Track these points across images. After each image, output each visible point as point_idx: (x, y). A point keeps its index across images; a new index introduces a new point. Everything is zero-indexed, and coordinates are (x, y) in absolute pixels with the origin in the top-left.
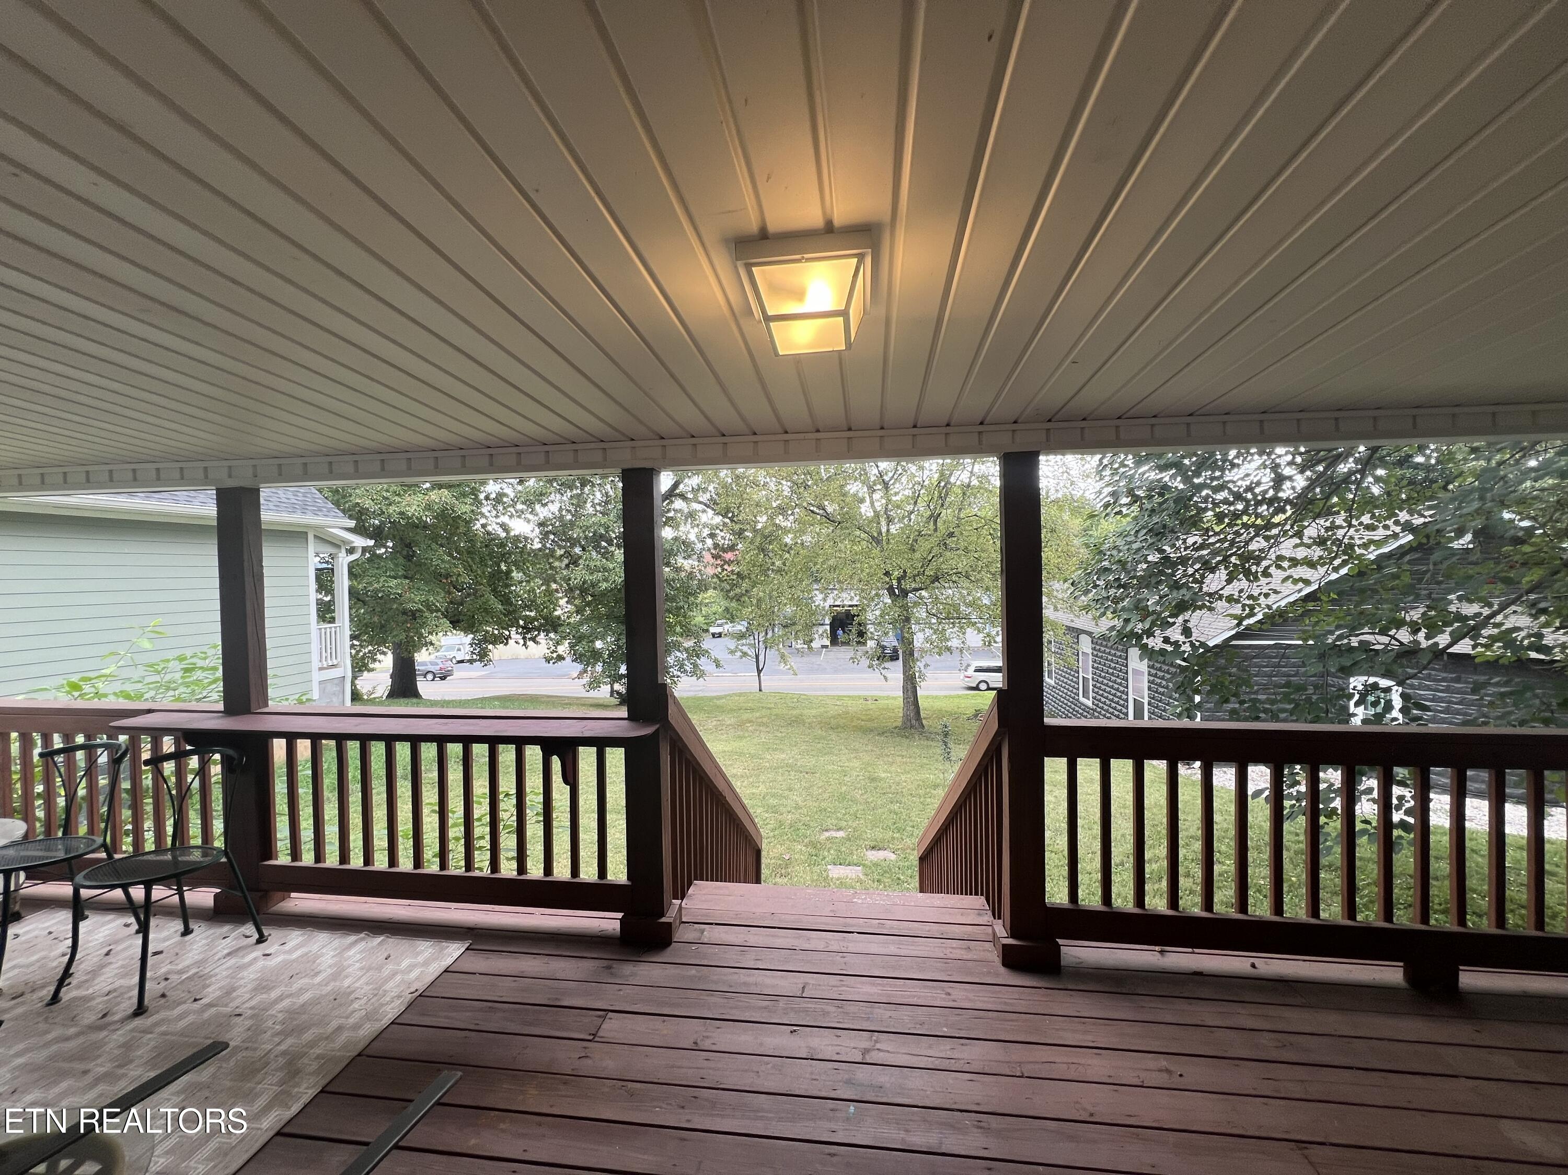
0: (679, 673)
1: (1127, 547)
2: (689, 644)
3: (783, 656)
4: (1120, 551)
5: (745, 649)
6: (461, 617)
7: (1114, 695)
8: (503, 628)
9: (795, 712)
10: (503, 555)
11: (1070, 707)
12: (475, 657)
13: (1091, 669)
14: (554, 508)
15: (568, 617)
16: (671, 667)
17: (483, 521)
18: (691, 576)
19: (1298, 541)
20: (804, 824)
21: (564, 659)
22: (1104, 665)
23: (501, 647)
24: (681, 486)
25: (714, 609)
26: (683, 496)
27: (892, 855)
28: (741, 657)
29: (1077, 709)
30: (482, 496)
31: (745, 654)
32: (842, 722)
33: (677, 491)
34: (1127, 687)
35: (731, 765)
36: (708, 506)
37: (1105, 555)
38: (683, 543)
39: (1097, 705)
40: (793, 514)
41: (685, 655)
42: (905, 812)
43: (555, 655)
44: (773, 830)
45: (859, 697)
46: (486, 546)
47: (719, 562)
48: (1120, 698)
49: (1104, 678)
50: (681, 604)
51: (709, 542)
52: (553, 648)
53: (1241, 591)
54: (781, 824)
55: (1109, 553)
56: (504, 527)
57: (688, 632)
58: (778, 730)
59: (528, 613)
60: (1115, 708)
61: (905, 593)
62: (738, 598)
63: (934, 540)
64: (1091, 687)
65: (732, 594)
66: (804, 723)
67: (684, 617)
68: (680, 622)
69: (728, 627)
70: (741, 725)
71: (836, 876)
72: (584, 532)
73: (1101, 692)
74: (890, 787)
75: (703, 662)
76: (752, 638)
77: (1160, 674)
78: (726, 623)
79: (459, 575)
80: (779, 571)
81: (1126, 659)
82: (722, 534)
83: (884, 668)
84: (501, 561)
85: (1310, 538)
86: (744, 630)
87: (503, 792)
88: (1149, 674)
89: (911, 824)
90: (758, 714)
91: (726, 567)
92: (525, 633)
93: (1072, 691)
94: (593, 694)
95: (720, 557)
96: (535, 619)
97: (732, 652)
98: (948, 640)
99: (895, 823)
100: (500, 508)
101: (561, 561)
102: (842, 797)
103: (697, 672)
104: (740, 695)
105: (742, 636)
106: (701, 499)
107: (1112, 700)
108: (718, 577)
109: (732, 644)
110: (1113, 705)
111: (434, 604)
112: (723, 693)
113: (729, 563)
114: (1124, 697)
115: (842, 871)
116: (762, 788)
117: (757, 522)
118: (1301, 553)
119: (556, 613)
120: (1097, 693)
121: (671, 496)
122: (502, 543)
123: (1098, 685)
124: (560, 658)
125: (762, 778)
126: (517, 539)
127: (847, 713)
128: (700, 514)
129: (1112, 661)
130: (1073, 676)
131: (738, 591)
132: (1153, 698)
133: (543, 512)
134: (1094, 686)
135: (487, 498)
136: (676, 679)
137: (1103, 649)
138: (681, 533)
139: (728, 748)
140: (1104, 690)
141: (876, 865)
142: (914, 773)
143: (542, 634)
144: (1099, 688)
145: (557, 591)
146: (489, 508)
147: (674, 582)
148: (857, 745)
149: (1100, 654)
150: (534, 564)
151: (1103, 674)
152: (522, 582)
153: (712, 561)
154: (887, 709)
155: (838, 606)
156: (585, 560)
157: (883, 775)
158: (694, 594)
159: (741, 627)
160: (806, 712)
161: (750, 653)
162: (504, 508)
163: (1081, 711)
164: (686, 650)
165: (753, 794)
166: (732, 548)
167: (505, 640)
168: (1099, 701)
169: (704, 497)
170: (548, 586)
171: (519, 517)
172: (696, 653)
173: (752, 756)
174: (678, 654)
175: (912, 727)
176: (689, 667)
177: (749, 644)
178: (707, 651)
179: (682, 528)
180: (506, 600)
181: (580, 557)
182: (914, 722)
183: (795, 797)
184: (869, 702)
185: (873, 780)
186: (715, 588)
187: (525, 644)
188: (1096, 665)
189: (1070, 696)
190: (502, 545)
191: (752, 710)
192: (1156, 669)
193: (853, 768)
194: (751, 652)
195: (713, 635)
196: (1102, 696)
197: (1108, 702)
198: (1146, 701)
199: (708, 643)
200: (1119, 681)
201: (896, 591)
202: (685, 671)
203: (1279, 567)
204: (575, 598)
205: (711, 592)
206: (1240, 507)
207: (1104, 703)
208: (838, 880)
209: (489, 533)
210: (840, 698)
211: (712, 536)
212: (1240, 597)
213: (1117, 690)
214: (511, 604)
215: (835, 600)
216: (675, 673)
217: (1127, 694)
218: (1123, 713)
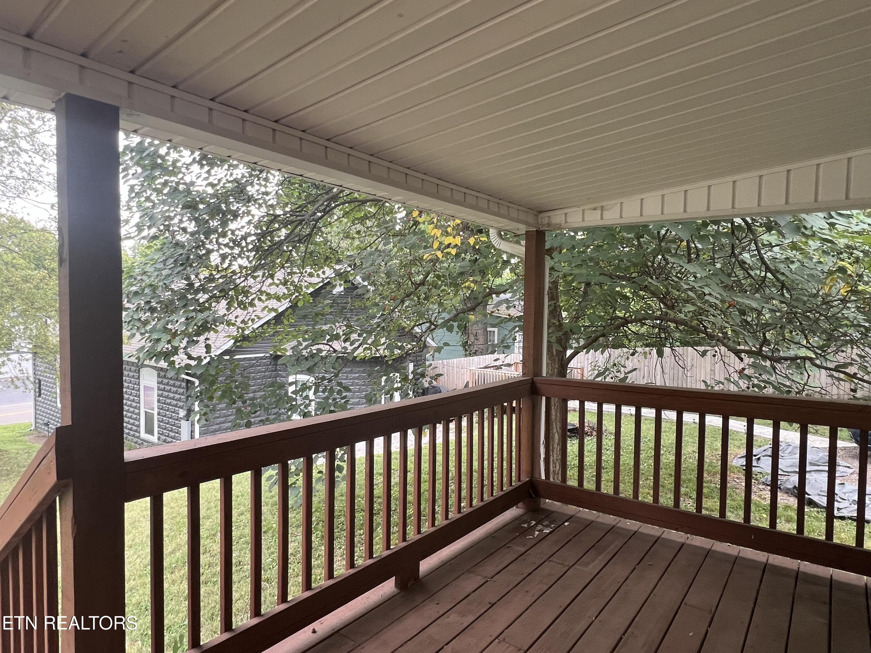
1: (156, 273)
4: (149, 277)
19: (272, 281)
34: (139, 403)
37: (135, 279)
48: (133, 412)
53: (237, 317)
55: (139, 278)
77: (168, 388)
81: (139, 378)
85: (278, 279)
88: (158, 389)
114: (137, 411)
118: (273, 290)
132: (162, 409)
192: (164, 384)
198: (155, 412)
200: (132, 398)
203: (260, 299)
206: (237, 251)
212: (236, 321)
213: (130, 406)
217: (139, 409)
218: (136, 426)
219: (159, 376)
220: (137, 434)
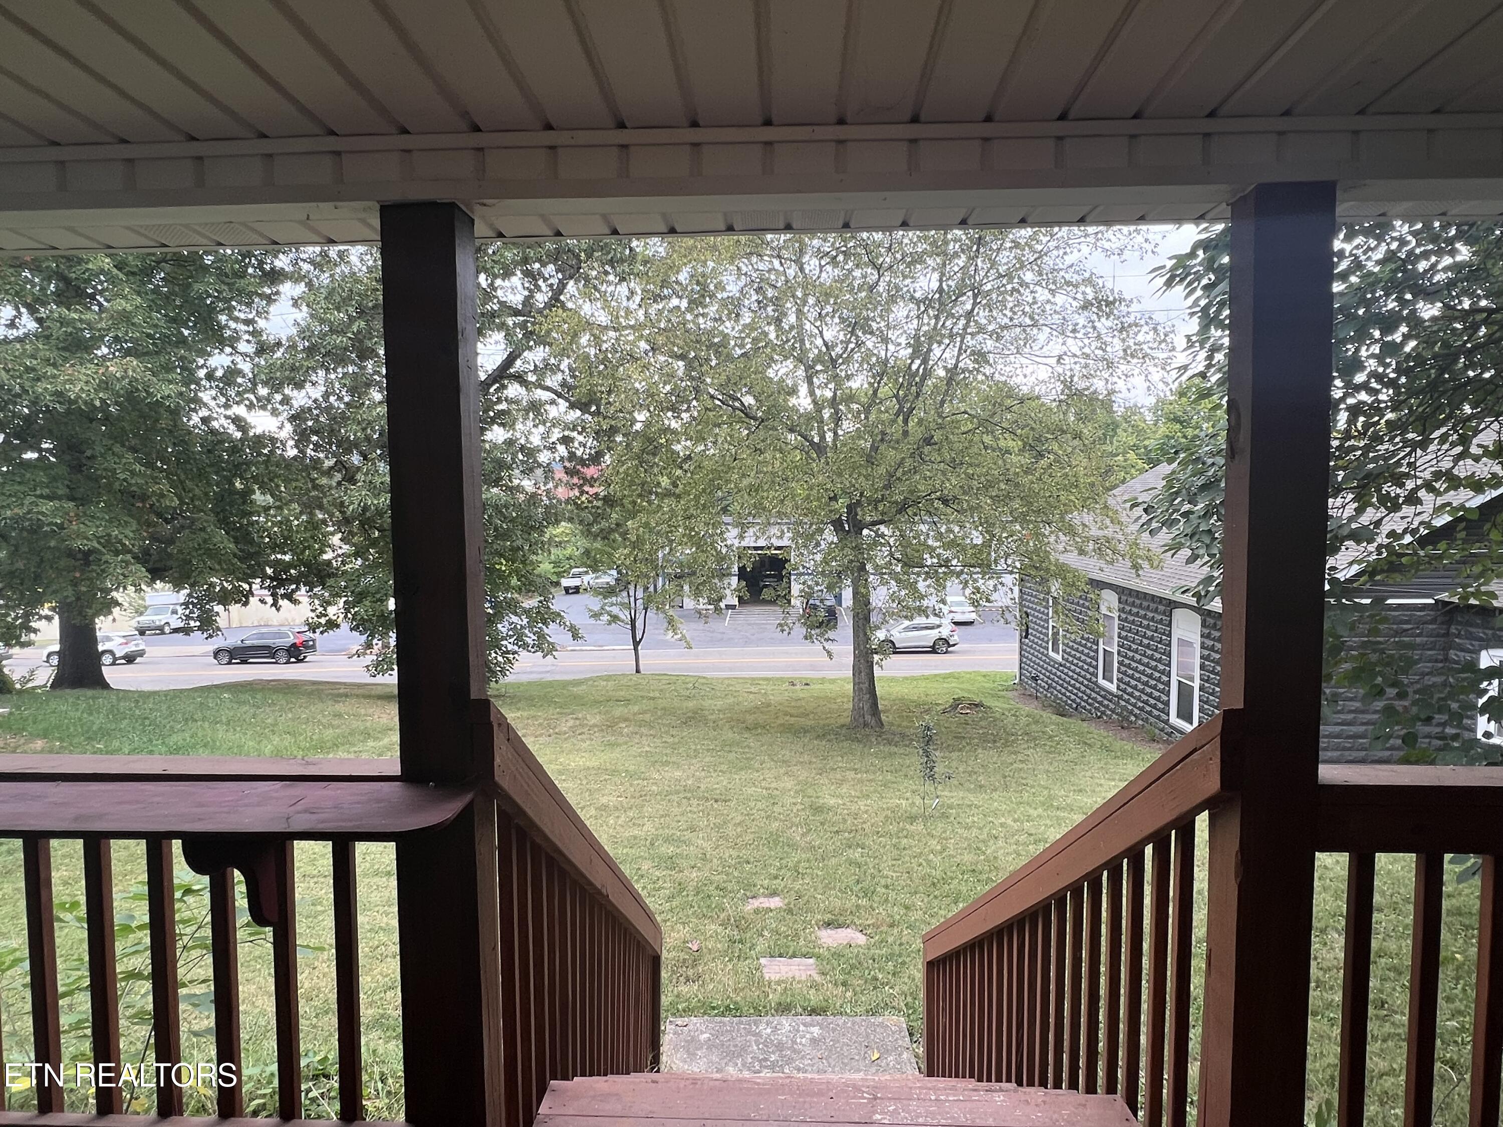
0: (516, 648)
2: (530, 603)
3: (671, 622)
5: (615, 610)
6: (169, 563)
7: (1150, 676)
8: (238, 580)
9: (691, 704)
10: (237, 466)
11: (1084, 692)
12: (192, 624)
13: (1116, 639)
14: (317, 393)
15: (344, 563)
16: (504, 639)
17: (204, 413)
18: (533, 498)
20: (717, 888)
21: (338, 626)
22: (1136, 634)
23: (235, 608)
24: (518, 363)
25: (568, 552)
26: (520, 378)
27: (859, 935)
28: (610, 623)
29: (1094, 695)
30: (202, 373)
31: (615, 618)
32: (761, 719)
33: (512, 371)
34: (1169, 665)
35: (599, 790)
36: (559, 395)
38: (522, 448)
39: (1124, 691)
40: (688, 410)
41: (525, 621)
42: (871, 862)
43: (323, 620)
44: (670, 898)
45: (782, 680)
46: (209, 451)
47: (575, 480)
48: (1158, 680)
49: (1136, 651)
50: (519, 543)
51: (562, 450)
52: (321, 609)
54: (681, 887)
56: (237, 421)
57: (529, 586)
58: (667, 733)
59: (279, 556)
60: (1150, 695)
61: (858, 527)
62: (605, 535)
63: (906, 447)
64: (1116, 665)
65: (595, 529)
66: (706, 721)
67: (523, 562)
68: (517, 572)
69: (588, 579)
70: (610, 726)
71: (775, 977)
72: (364, 429)
73: (1130, 672)
74: (845, 821)
75: (553, 632)
76: (625, 594)
78: (587, 573)
79: (162, 496)
80: (667, 494)
81: (1170, 625)
82: (581, 438)
83: (828, 640)
84: (235, 475)
86: (613, 583)
87: (180, 886)
88: (1203, 647)
89: (883, 882)
90: (636, 708)
91: (586, 488)
92: (274, 587)
93: (1087, 671)
94: (379, 679)
95: (578, 472)
96: (290, 565)
97: (596, 616)
98: (922, 597)
99: (858, 882)
100: (232, 393)
101: (331, 477)
102: (774, 840)
103: (544, 646)
104: (608, 678)
105: (609, 591)
106: (548, 383)
107: (1146, 684)
108: (575, 503)
109: (595, 603)
110: (1148, 690)
111: (120, 541)
112: (582, 676)
113: (591, 482)
114: (1165, 678)
115: (784, 969)
116: (649, 827)
117: (634, 421)
119: (325, 557)
120: (1125, 673)
121: (502, 378)
122: (235, 446)
123: (1127, 661)
124: (332, 625)
125: (648, 810)
126: (259, 441)
127: (769, 705)
128: (547, 407)
129: (1148, 627)
130: (1090, 649)
131: (604, 524)
132: (1207, 681)
133: (300, 398)
134: (1121, 663)
135: (210, 376)
136: (511, 656)
137: (1135, 610)
138: (518, 435)
139: (594, 763)
140: (1135, 669)
141: (837, 955)
142: (875, 796)
143: (304, 589)
144: (1129, 666)
145: (324, 522)
146: (213, 392)
147: (507, 508)
148: (787, 754)
149: (1131, 618)
150: (287, 481)
151: (1134, 647)
152: (269, 508)
153: (565, 478)
154: (827, 699)
155: (761, 548)
156: (366, 474)
157: (832, 802)
158: (541, 530)
159: (609, 578)
160: (707, 703)
161: (622, 617)
162: (238, 394)
163: (1100, 699)
164: (527, 612)
165: (635, 838)
166: (596, 458)
167: (244, 598)
168: (1128, 684)
169: (553, 381)
170: (312, 514)
171: (263, 407)
172: (544, 616)
173: (631, 775)
174: (514, 619)
175: (866, 725)
176: (530, 639)
177: (622, 604)
178: (559, 615)
179: (519, 426)
180: (242, 536)
181: (359, 469)
182: (868, 718)
183: (700, 842)
184: (798, 687)
185: (818, 810)
186: (571, 520)
187: (275, 604)
188: (1124, 634)
189: (1084, 677)
190: (235, 449)
191: (628, 701)
192: (1214, 639)
193: (784, 791)
194: (624, 615)
195: (567, 590)
196: (1132, 677)
197: (1140, 686)
198: (1196, 685)
199: (559, 603)
200: (1158, 656)
201: (846, 526)
202: (525, 646)
204: (353, 534)
205: (564, 526)
207: (1135, 688)
208: (778, 983)
209: (213, 432)
210: (754, 681)
211: (566, 441)
213: (1155, 669)
214: (252, 542)
215: (758, 538)
216: (510, 647)
217: (1169, 675)
218: (1162, 702)
219: (1204, 625)
220: (1164, 717)
